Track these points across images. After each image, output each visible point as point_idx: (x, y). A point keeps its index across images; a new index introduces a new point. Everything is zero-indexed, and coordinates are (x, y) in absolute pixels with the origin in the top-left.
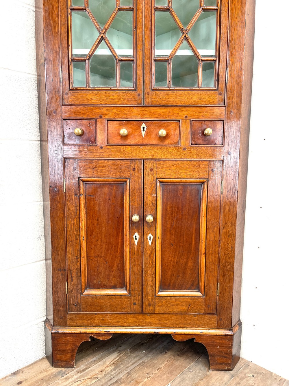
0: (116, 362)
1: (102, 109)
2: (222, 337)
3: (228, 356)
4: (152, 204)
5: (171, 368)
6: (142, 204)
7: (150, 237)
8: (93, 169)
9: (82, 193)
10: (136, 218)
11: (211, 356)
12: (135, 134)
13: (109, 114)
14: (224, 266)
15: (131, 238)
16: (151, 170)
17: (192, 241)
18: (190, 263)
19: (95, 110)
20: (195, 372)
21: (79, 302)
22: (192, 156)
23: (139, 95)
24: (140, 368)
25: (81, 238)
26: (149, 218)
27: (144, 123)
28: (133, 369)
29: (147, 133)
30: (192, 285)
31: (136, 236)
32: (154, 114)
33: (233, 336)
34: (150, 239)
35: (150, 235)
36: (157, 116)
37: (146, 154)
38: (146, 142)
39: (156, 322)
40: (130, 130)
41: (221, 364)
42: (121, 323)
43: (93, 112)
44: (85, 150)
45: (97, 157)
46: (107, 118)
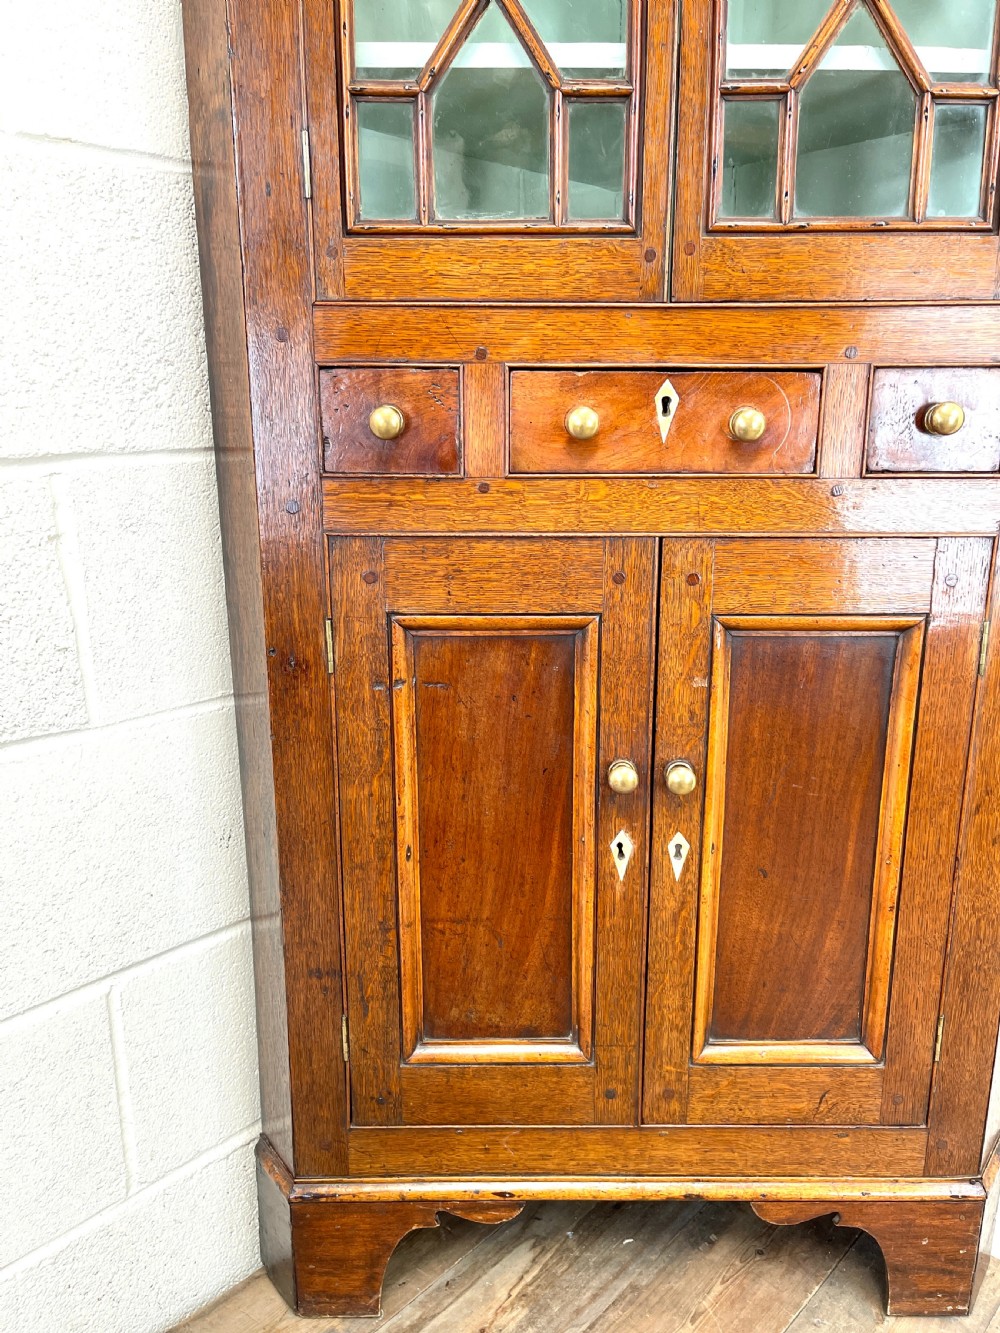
0: (530, 1288)
1: (488, 318)
2: (941, 1205)
3: (960, 1269)
4: (691, 719)
5: (741, 1310)
6: (651, 720)
7: (679, 847)
8: (446, 577)
9: (404, 676)
10: (624, 776)
11: (896, 1269)
12: (631, 429)
13: (519, 342)
14: (968, 955)
15: (601, 854)
16: (692, 580)
17: (845, 858)
18: (832, 943)
19: (457, 324)
20: (834, 1324)
21: (395, 1089)
22: (866, 520)
23: (650, 256)
24: (627, 1313)
25: (402, 854)
26: (681, 777)
27: (668, 381)
28: (600, 1316)
29: (680, 424)
30: (837, 1021)
31: (620, 846)
32: (713, 340)
33: (984, 1201)
34: (678, 854)
35: (679, 838)
36: (726, 348)
37: (673, 514)
38: (673, 461)
39: (690, 1156)
40: (611, 411)
41: (931, 1294)
42: (556, 1161)
43: (450, 333)
44: (413, 497)
45: (466, 527)
46: (508, 358)
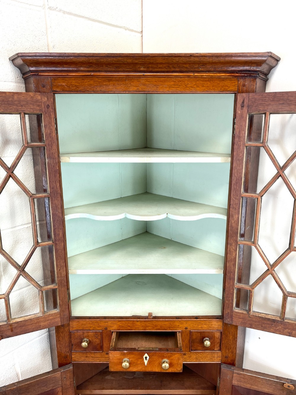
1: (107, 322)
13: (114, 326)
19: (100, 323)
22: (192, 360)
32: (156, 326)
36: (159, 327)
43: (99, 325)
44: (92, 355)
45: (103, 361)
46: (112, 329)
